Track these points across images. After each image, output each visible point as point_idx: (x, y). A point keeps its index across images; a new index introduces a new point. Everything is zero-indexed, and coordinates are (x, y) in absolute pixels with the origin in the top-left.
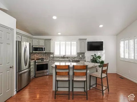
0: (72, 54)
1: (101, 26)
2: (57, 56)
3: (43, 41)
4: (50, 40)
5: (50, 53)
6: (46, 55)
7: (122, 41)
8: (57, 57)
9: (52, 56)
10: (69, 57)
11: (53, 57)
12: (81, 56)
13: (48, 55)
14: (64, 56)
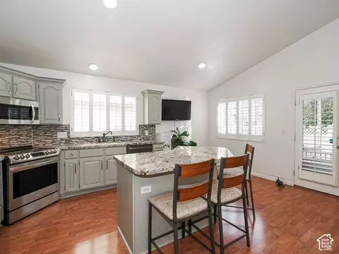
0: (128, 128)
1: (202, 66)
2: (83, 136)
3: (32, 83)
4: (62, 81)
5: (57, 127)
6: (38, 135)
7: (223, 102)
8: (82, 139)
9: (62, 135)
10: (117, 137)
11: (69, 140)
12: (147, 133)
13: (49, 134)
14: (104, 134)
